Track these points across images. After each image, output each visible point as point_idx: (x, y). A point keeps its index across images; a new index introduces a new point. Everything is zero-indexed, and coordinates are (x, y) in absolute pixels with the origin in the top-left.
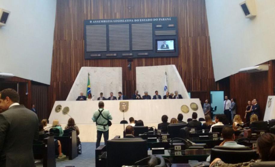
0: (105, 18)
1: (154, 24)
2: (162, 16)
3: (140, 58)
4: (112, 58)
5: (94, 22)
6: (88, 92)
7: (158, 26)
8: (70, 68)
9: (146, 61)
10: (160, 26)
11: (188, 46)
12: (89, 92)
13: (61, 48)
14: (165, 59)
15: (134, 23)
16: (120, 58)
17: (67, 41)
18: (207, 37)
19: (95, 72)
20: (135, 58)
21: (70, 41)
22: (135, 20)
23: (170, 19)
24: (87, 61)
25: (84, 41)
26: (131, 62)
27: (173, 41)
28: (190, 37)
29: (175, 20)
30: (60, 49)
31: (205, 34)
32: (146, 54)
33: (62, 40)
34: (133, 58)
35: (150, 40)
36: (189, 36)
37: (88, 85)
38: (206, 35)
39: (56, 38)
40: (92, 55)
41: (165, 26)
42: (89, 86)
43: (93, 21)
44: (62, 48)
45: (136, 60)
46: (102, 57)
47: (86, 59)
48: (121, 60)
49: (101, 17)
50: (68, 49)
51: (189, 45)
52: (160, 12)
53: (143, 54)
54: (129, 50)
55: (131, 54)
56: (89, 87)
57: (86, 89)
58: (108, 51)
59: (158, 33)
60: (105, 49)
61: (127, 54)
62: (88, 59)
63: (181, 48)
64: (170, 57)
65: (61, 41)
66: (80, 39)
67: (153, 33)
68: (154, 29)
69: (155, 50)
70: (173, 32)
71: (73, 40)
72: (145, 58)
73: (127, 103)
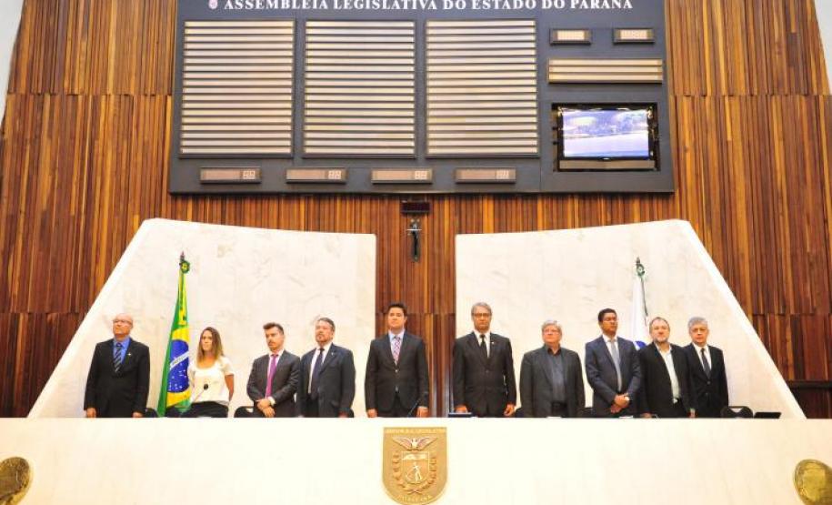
1: (546, 25)
3: (468, 195)
4: (318, 193)
5: (228, 5)
6: (172, 366)
7: (563, 36)
8: (87, 240)
9: (497, 216)
10: (579, 36)
11: (722, 143)
12: (178, 367)
13: (45, 134)
14: (602, 206)
15: (443, 14)
16: (359, 196)
17: (80, 98)
18: (817, 98)
19: (222, 251)
20: (441, 197)
21: (96, 100)
22: (446, 3)
23: (628, 4)
24: (179, 203)
25: (169, 100)
26: (422, 215)
27: (644, 114)
28: (730, 96)
30: (37, 139)
31: (809, 84)
32: (503, 175)
33: (53, 95)
34: (433, 196)
36: (724, 91)
37: (176, 326)
38: (815, 92)
39: (23, 82)
40: (211, 175)
41: (602, 36)
42: (180, 335)
44: (50, 136)
45: (447, 209)
46: (265, 188)
47: (175, 196)
48: (365, 206)
50: (84, 139)
51: (729, 138)
53: (484, 175)
54: (411, 151)
55: (421, 175)
56: (184, 339)
58: (298, 156)
59: (563, 69)
60: (283, 147)
61: (402, 175)
62: (186, 196)
63: (685, 150)
64: (627, 196)
65: (48, 97)
66: (149, 91)
67: (542, 68)
68: (549, 45)
69: (551, 153)
70: (645, 69)
71: (115, 92)
72: (497, 197)
73: (440, 438)
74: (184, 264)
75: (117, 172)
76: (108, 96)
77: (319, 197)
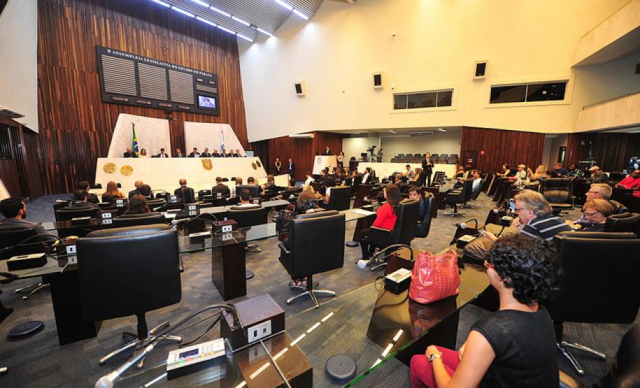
0: (131, 51)
1: (195, 77)
2: (202, 69)
3: (180, 111)
4: (144, 107)
5: (114, 52)
6: (135, 146)
7: (198, 80)
9: (186, 117)
10: (201, 80)
13: (55, 78)
14: (206, 116)
15: (172, 69)
16: (154, 108)
17: (66, 70)
20: (174, 111)
21: (72, 71)
22: (173, 66)
23: (211, 76)
24: (105, 105)
25: (97, 75)
27: (214, 99)
28: (228, 99)
29: (215, 77)
32: (188, 108)
33: (56, 67)
34: (172, 110)
35: (191, 94)
36: (227, 97)
37: (134, 138)
40: (115, 98)
41: (206, 82)
43: (112, 50)
45: (175, 113)
46: (130, 103)
47: (104, 102)
49: (123, 48)
51: (228, 107)
52: (199, 64)
53: (184, 107)
54: (167, 100)
55: (169, 106)
56: (136, 141)
57: (132, 144)
58: (139, 97)
59: (199, 87)
60: (135, 94)
61: (165, 105)
62: (106, 103)
63: (221, 107)
64: (211, 115)
66: (90, 71)
67: (195, 87)
68: (195, 82)
69: (196, 105)
70: (214, 90)
71: (78, 69)
72: (186, 112)
73: (210, 161)
74: (134, 125)
75: (83, 94)
76: (76, 71)
77: (144, 108)
